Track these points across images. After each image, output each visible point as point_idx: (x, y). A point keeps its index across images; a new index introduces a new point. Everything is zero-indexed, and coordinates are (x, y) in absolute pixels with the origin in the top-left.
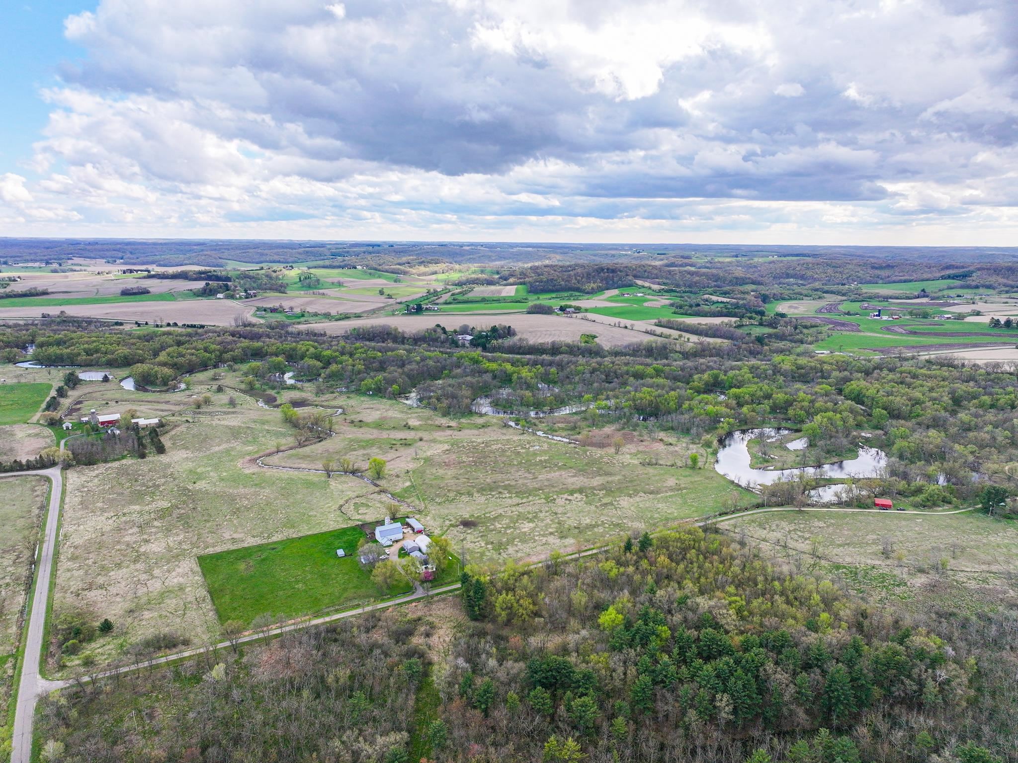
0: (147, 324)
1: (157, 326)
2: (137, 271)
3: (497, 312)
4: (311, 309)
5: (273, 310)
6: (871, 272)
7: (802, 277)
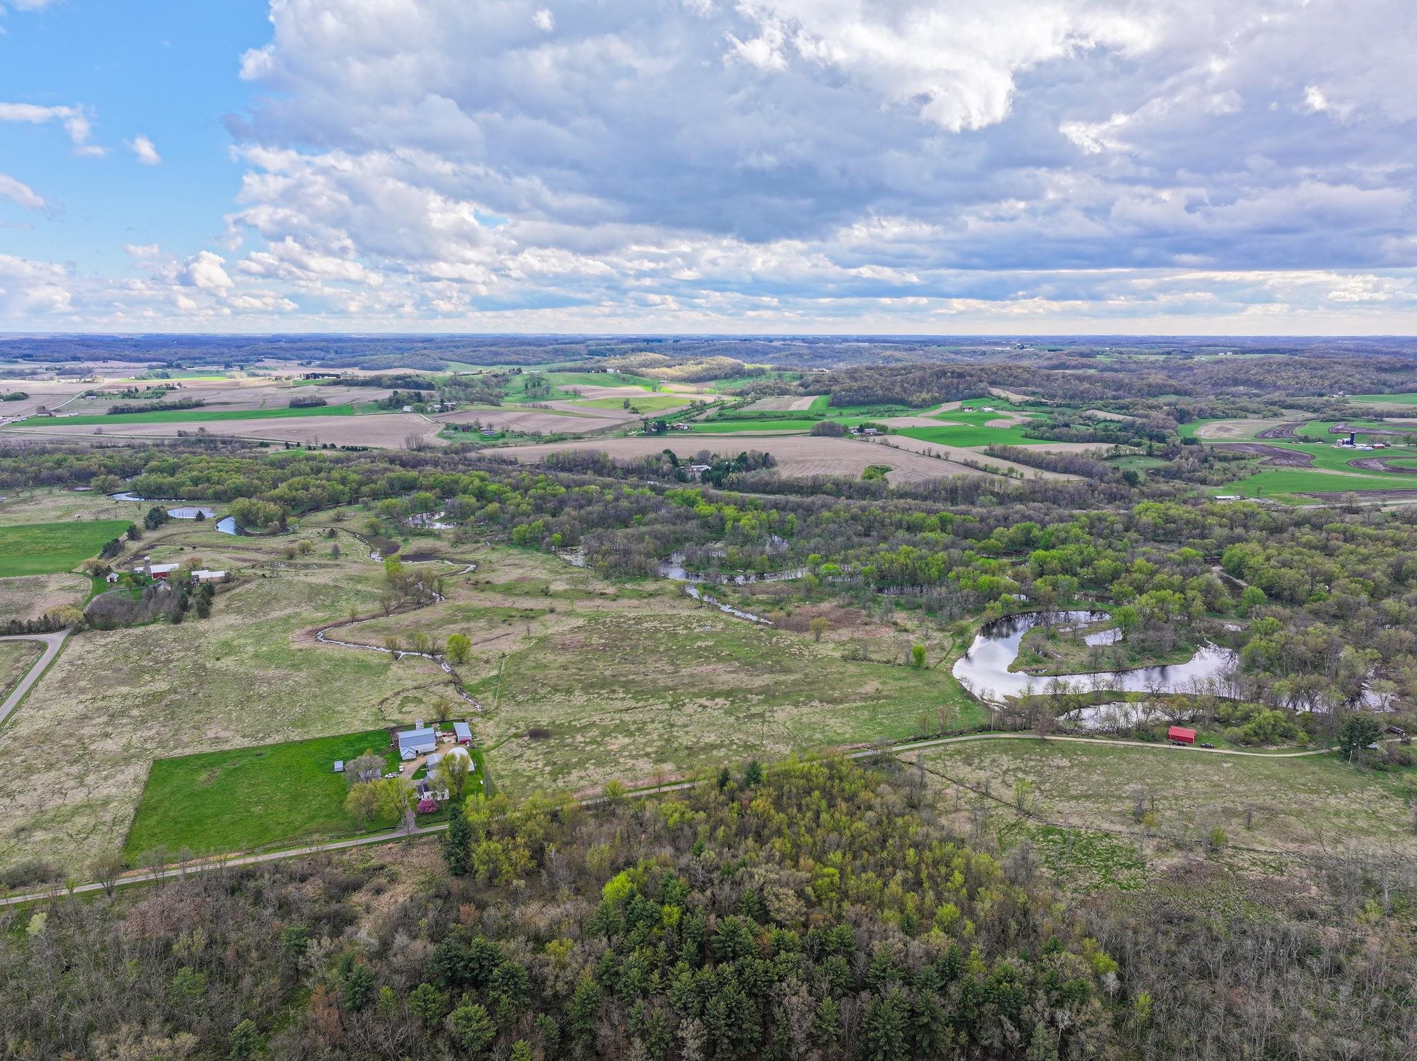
0: (298, 445)
1: (310, 448)
2: (323, 375)
3: (769, 432)
4: (516, 428)
5: (466, 429)
6: (1375, 376)
7: (1258, 384)
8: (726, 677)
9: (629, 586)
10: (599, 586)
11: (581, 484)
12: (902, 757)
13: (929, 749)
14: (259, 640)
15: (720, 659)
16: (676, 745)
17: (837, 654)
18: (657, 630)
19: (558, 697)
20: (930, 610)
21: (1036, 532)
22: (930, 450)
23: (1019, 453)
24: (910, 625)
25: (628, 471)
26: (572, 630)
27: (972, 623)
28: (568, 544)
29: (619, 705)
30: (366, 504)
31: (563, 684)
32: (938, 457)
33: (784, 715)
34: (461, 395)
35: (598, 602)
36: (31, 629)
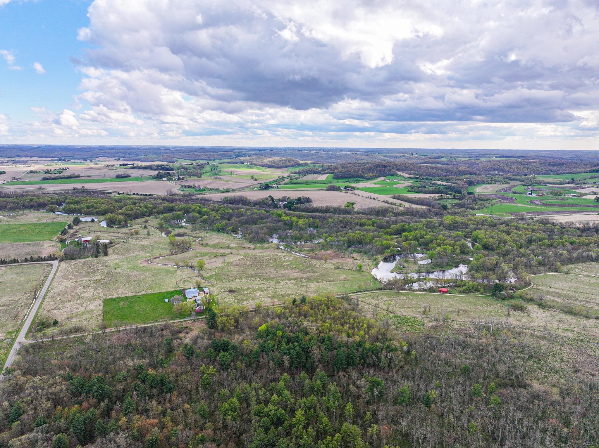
0: (123, 193)
1: (128, 195)
2: (127, 165)
3: (310, 189)
4: (209, 186)
5: (189, 187)
6: (547, 167)
7: (503, 171)
8: (294, 274)
9: (258, 245)
10: (248, 245)
11: (238, 209)
12: (352, 297)
13: (360, 295)
14: (128, 263)
15: (292, 268)
16: (278, 294)
17: (332, 267)
18: (269, 260)
19: (237, 280)
20: (366, 253)
21: (406, 226)
22: (371, 196)
23: (404, 197)
24: (358, 258)
25: (255, 204)
26: (239, 260)
27: (380, 257)
28: (234, 231)
29: (258, 283)
30: (155, 216)
31: (239, 277)
32: (374, 199)
33: (314, 285)
34: (185, 173)
35: (248, 250)
36: (45, 259)
